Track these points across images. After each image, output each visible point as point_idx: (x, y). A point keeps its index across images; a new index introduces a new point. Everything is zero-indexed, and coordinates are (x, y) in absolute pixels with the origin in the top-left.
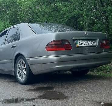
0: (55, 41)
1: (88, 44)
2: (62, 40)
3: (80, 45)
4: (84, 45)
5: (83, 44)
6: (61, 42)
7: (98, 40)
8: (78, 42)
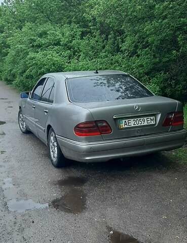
0: (86, 123)
1: (140, 123)
2: (96, 121)
3: (126, 126)
4: (133, 126)
5: (132, 123)
6: (94, 124)
7: (160, 115)
8: (124, 121)
